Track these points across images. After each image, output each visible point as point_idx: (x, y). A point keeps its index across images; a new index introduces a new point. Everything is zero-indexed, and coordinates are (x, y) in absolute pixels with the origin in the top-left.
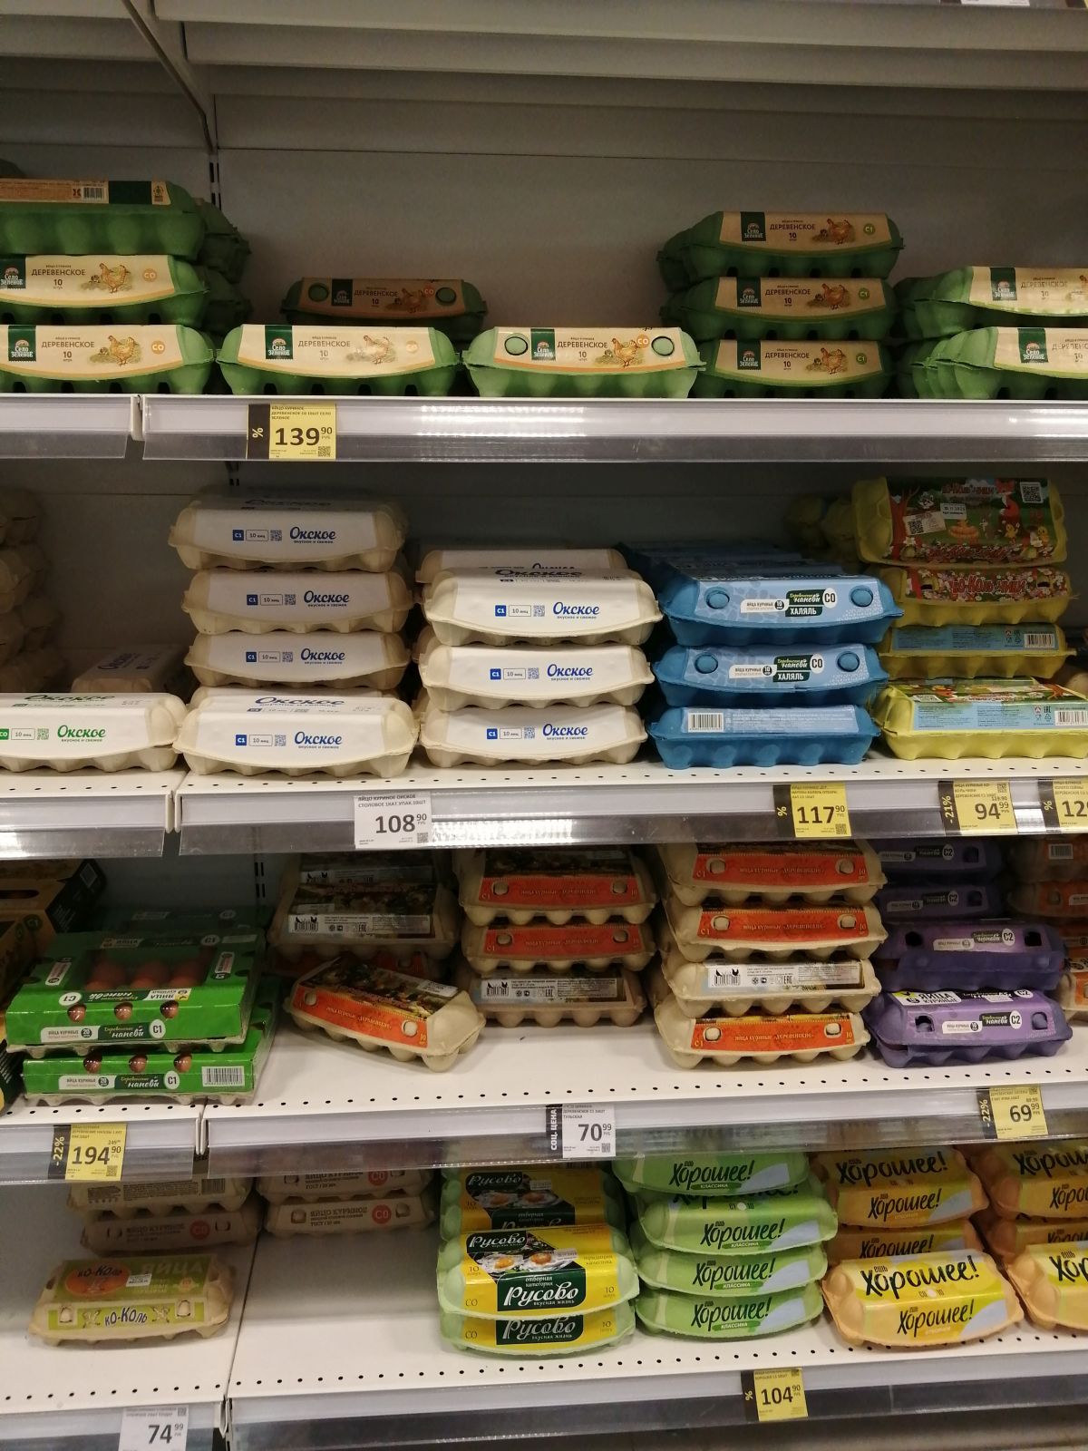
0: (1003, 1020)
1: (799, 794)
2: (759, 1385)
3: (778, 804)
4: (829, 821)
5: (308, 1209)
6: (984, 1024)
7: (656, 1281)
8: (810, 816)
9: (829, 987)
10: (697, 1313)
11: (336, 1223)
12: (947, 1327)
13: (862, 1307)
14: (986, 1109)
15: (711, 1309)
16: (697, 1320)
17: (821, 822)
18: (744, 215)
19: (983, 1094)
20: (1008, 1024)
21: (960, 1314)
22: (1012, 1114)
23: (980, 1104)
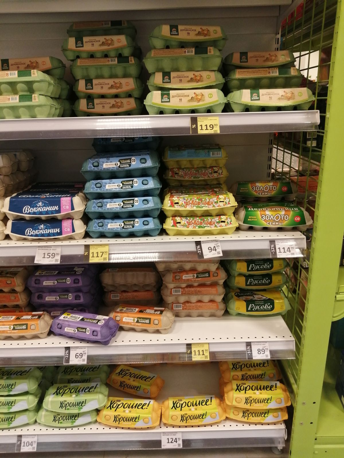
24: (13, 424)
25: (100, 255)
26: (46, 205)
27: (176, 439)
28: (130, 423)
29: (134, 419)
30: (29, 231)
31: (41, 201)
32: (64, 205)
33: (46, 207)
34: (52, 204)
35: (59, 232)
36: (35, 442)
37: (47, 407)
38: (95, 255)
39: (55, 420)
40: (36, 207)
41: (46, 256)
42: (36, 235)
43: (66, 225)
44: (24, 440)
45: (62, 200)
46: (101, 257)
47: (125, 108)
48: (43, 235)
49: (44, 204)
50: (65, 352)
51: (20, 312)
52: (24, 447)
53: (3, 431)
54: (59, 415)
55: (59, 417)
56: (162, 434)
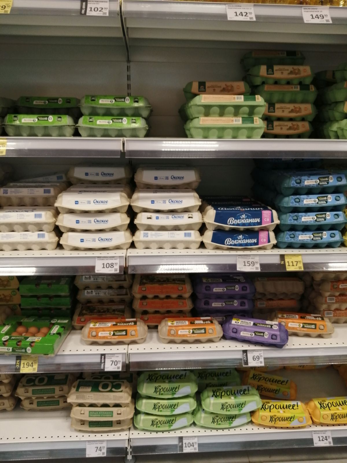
24: (175, 426)
25: (295, 264)
26: (249, 217)
27: (326, 437)
28: (286, 422)
29: (290, 419)
30: (229, 241)
31: (244, 214)
32: (265, 218)
33: (249, 219)
34: (254, 217)
35: (256, 242)
36: (195, 443)
37: (209, 410)
38: (291, 264)
39: (213, 422)
40: (240, 219)
41: (246, 264)
42: (235, 245)
43: (263, 235)
44: (185, 441)
45: (264, 213)
46: (296, 265)
47: (301, 130)
48: (241, 245)
49: (247, 216)
50: (243, 355)
51: (184, 317)
52: (186, 448)
53: (163, 433)
54: (217, 416)
55: (218, 418)
56: (313, 433)
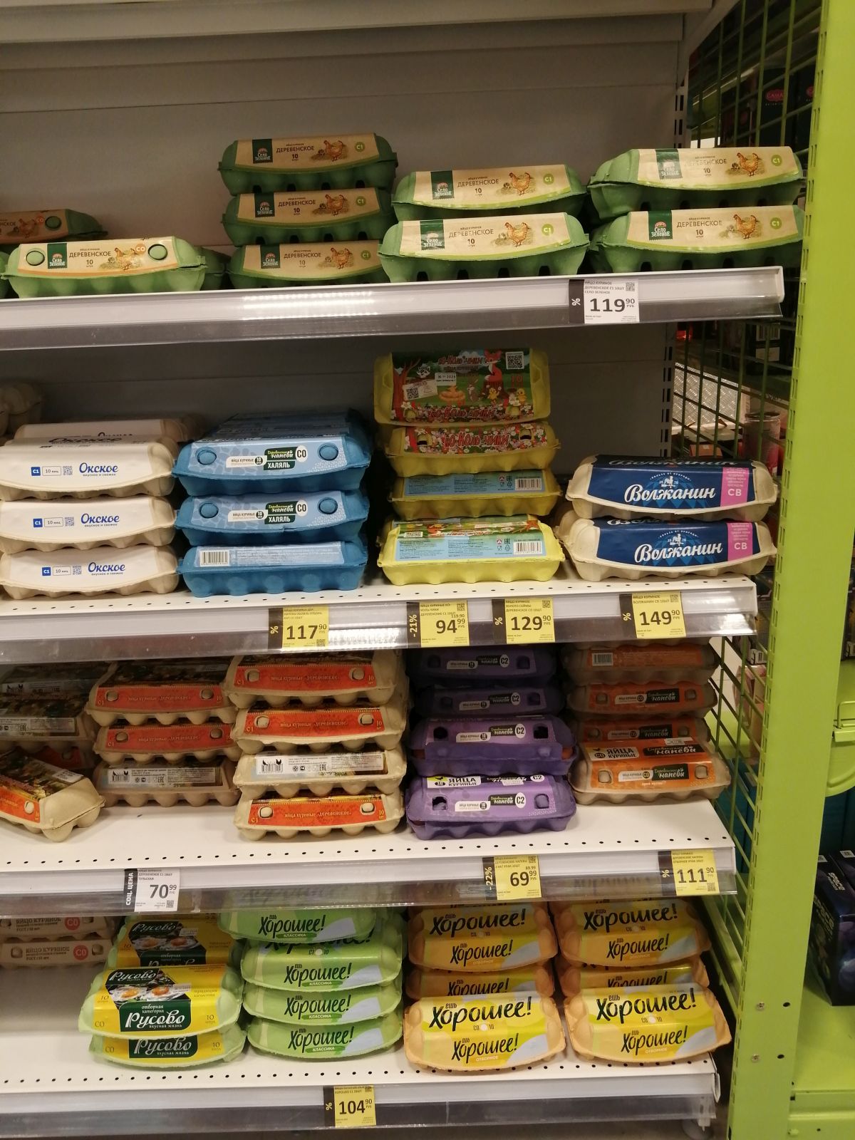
0: (510, 800)
1: (290, 616)
2: (338, 1098)
3: (272, 624)
4: (312, 637)
5: (24, 947)
6: (493, 804)
7: (255, 1011)
8: (297, 633)
9: (358, 773)
10: (293, 1038)
11: (45, 958)
12: (496, 1056)
13: (422, 1037)
14: (490, 875)
15: (305, 1035)
16: (293, 1044)
17: (305, 638)
18: (254, 142)
19: (488, 861)
20: (514, 804)
21: (506, 1045)
22: (512, 879)
23: (485, 871)
